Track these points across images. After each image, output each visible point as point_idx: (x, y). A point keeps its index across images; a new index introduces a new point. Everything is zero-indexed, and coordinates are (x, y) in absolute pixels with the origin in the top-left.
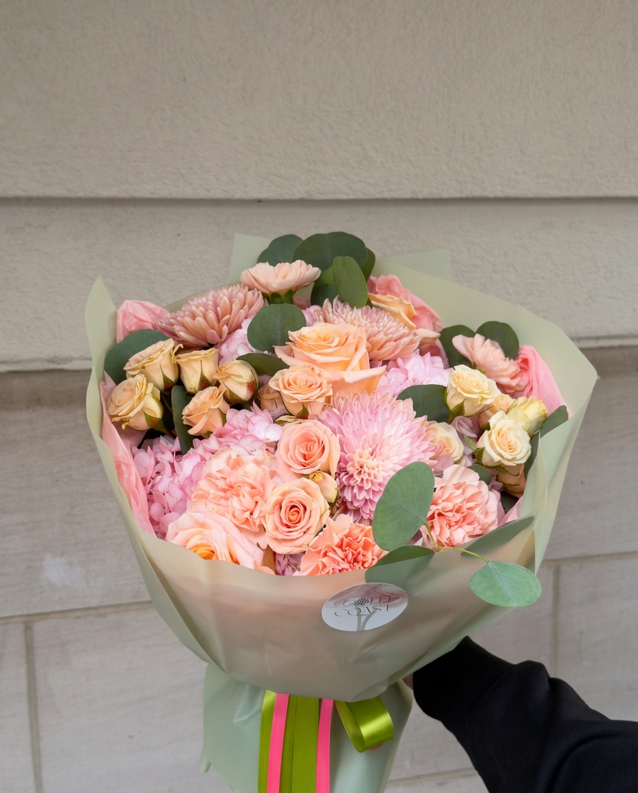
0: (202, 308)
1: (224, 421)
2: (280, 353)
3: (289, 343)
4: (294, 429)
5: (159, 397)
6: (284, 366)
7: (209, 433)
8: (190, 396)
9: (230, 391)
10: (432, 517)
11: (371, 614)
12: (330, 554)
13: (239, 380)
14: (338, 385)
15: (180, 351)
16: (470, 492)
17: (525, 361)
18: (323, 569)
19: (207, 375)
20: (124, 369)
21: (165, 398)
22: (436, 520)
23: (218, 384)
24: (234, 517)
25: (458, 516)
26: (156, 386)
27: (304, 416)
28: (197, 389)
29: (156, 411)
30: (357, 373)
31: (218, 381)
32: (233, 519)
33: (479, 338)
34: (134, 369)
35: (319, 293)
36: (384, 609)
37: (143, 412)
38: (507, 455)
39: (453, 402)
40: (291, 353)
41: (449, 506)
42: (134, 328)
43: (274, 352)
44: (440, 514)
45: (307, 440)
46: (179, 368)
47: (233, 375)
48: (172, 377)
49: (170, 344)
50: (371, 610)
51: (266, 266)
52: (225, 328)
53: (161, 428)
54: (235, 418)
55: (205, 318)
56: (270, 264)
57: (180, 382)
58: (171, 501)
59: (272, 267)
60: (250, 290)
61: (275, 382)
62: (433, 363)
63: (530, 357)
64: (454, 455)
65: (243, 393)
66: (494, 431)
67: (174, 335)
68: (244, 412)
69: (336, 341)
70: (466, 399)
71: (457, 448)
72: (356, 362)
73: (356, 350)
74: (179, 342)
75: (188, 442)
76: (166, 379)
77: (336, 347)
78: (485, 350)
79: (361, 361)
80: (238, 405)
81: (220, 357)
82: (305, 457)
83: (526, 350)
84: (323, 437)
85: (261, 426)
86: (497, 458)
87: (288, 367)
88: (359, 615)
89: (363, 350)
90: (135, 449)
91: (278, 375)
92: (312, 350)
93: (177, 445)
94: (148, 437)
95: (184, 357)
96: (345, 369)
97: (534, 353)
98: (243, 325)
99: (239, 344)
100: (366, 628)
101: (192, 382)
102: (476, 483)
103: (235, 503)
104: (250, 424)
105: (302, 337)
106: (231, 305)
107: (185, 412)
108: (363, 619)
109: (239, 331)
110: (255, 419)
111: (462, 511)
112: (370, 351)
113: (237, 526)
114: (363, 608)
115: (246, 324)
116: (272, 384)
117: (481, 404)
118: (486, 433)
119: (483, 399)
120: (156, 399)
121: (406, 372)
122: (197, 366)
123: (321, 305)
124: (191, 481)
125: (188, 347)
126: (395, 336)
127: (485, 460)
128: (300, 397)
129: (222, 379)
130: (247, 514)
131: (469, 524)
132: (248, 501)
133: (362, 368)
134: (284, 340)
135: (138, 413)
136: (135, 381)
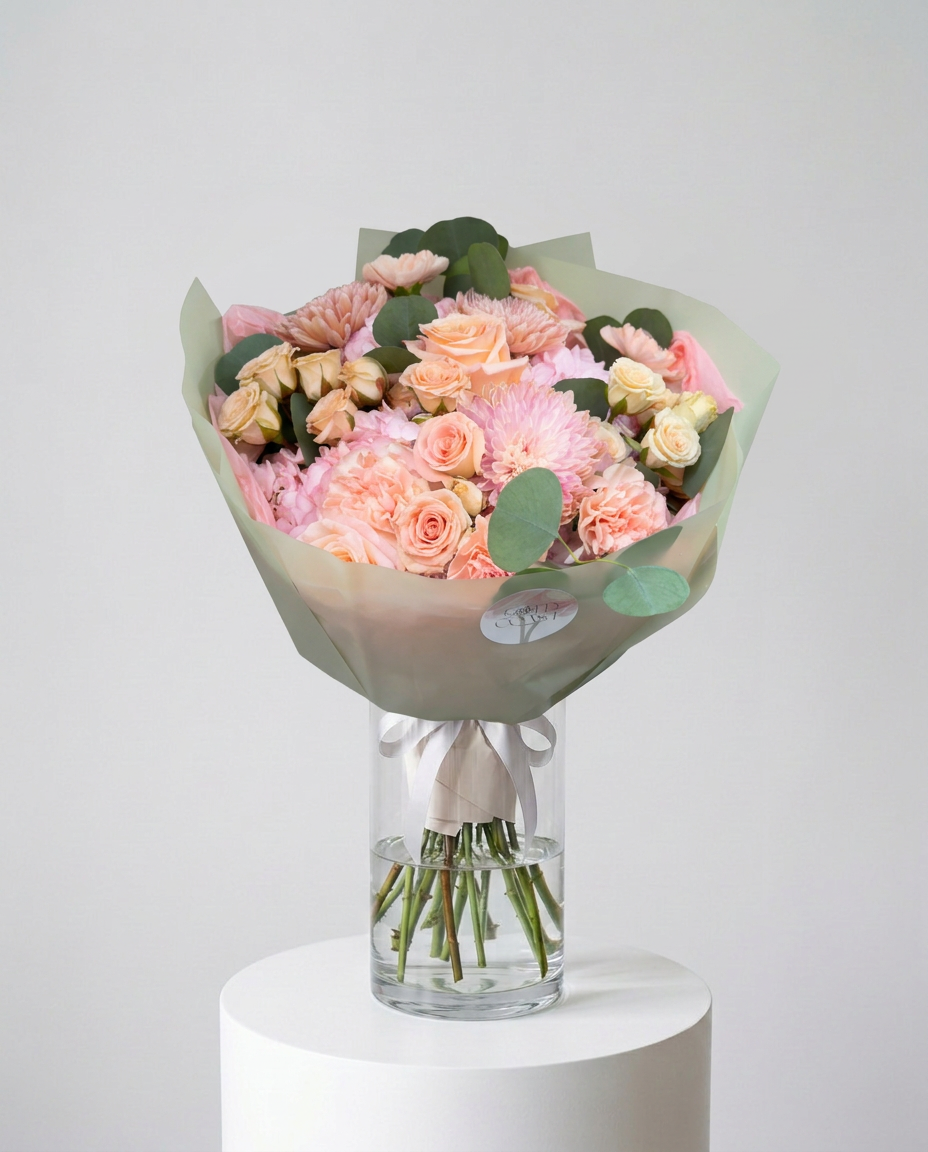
0: (321, 308)
1: (353, 424)
2: (412, 347)
3: (421, 336)
4: (433, 425)
5: (276, 407)
6: (415, 360)
7: (338, 440)
8: (312, 404)
9: (357, 392)
10: (593, 523)
11: (536, 624)
12: (481, 556)
13: (367, 378)
14: (477, 378)
15: (297, 355)
16: (634, 494)
17: (681, 349)
18: (473, 574)
19: (328, 378)
20: (237, 378)
21: (284, 409)
22: (599, 527)
23: (343, 386)
24: (374, 521)
25: (623, 521)
26: (270, 393)
27: (441, 410)
28: (319, 394)
29: (273, 422)
30: (496, 364)
31: (343, 382)
32: (373, 523)
33: (629, 329)
34: (246, 379)
35: (452, 285)
36: (550, 617)
37: (256, 422)
38: (675, 457)
39: (614, 398)
40: (424, 348)
41: (613, 510)
42: (243, 334)
43: (404, 346)
44: (602, 521)
45: (447, 433)
46: (297, 374)
47: (361, 374)
48: (290, 384)
49: (285, 348)
50: (536, 619)
51: (388, 258)
52: (348, 327)
53: (279, 440)
54: (365, 420)
55: (323, 316)
56: (394, 256)
57: (299, 389)
58: (297, 515)
59: (396, 259)
60: (372, 285)
61: (408, 377)
62: (581, 355)
63: (686, 343)
64: (617, 456)
65: (372, 392)
66: (660, 429)
67: (289, 338)
68: (374, 413)
69: (473, 331)
70: (629, 394)
71: (620, 449)
72: (494, 354)
73: (495, 341)
74: (294, 345)
75: (314, 451)
76: (283, 388)
77: (474, 336)
78: (637, 339)
79: (500, 353)
80: (366, 406)
81: (344, 360)
82: (444, 453)
83: (681, 335)
84: (465, 430)
85: (394, 424)
86: (663, 458)
87: (419, 361)
88: (523, 626)
89: (502, 341)
90: (255, 465)
91: (409, 370)
92: (445, 342)
93: (300, 457)
94: (266, 452)
95: (301, 361)
96: (484, 361)
97: (689, 338)
98: (367, 324)
99: (365, 341)
100: (531, 639)
101: (312, 388)
102: (641, 484)
103: (372, 504)
104: (382, 424)
105: (435, 329)
106: (351, 301)
107: (309, 419)
108: (527, 628)
109: (363, 330)
110: (387, 420)
111: (626, 515)
112: (510, 343)
113: (376, 530)
114: (528, 618)
115: (370, 323)
116: (403, 380)
117: (645, 400)
118: (651, 432)
119: (648, 395)
120: (272, 409)
121: (552, 366)
122: (317, 370)
123: (454, 297)
124: (320, 489)
125: (305, 351)
126: (540, 327)
127: (650, 461)
128: (437, 392)
129: (349, 379)
130: (388, 515)
131: (635, 529)
132: (386, 500)
133: (501, 359)
134: (415, 334)
135: (252, 425)
136: (248, 390)
